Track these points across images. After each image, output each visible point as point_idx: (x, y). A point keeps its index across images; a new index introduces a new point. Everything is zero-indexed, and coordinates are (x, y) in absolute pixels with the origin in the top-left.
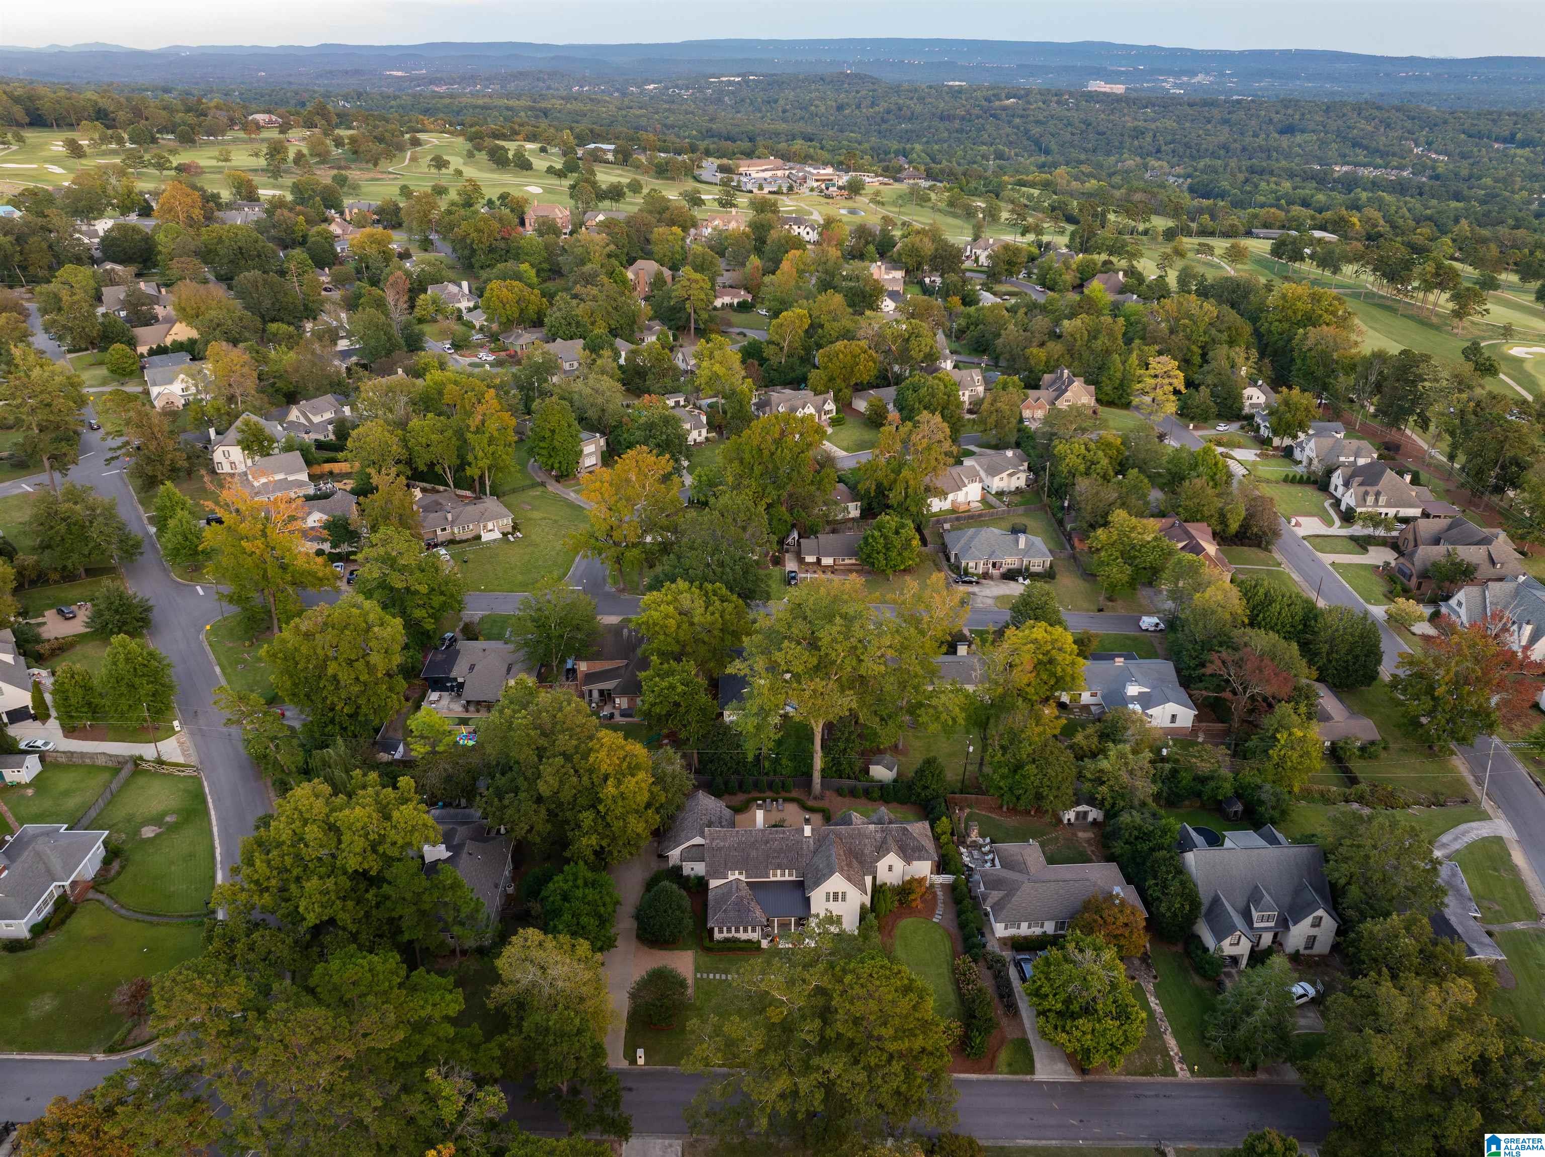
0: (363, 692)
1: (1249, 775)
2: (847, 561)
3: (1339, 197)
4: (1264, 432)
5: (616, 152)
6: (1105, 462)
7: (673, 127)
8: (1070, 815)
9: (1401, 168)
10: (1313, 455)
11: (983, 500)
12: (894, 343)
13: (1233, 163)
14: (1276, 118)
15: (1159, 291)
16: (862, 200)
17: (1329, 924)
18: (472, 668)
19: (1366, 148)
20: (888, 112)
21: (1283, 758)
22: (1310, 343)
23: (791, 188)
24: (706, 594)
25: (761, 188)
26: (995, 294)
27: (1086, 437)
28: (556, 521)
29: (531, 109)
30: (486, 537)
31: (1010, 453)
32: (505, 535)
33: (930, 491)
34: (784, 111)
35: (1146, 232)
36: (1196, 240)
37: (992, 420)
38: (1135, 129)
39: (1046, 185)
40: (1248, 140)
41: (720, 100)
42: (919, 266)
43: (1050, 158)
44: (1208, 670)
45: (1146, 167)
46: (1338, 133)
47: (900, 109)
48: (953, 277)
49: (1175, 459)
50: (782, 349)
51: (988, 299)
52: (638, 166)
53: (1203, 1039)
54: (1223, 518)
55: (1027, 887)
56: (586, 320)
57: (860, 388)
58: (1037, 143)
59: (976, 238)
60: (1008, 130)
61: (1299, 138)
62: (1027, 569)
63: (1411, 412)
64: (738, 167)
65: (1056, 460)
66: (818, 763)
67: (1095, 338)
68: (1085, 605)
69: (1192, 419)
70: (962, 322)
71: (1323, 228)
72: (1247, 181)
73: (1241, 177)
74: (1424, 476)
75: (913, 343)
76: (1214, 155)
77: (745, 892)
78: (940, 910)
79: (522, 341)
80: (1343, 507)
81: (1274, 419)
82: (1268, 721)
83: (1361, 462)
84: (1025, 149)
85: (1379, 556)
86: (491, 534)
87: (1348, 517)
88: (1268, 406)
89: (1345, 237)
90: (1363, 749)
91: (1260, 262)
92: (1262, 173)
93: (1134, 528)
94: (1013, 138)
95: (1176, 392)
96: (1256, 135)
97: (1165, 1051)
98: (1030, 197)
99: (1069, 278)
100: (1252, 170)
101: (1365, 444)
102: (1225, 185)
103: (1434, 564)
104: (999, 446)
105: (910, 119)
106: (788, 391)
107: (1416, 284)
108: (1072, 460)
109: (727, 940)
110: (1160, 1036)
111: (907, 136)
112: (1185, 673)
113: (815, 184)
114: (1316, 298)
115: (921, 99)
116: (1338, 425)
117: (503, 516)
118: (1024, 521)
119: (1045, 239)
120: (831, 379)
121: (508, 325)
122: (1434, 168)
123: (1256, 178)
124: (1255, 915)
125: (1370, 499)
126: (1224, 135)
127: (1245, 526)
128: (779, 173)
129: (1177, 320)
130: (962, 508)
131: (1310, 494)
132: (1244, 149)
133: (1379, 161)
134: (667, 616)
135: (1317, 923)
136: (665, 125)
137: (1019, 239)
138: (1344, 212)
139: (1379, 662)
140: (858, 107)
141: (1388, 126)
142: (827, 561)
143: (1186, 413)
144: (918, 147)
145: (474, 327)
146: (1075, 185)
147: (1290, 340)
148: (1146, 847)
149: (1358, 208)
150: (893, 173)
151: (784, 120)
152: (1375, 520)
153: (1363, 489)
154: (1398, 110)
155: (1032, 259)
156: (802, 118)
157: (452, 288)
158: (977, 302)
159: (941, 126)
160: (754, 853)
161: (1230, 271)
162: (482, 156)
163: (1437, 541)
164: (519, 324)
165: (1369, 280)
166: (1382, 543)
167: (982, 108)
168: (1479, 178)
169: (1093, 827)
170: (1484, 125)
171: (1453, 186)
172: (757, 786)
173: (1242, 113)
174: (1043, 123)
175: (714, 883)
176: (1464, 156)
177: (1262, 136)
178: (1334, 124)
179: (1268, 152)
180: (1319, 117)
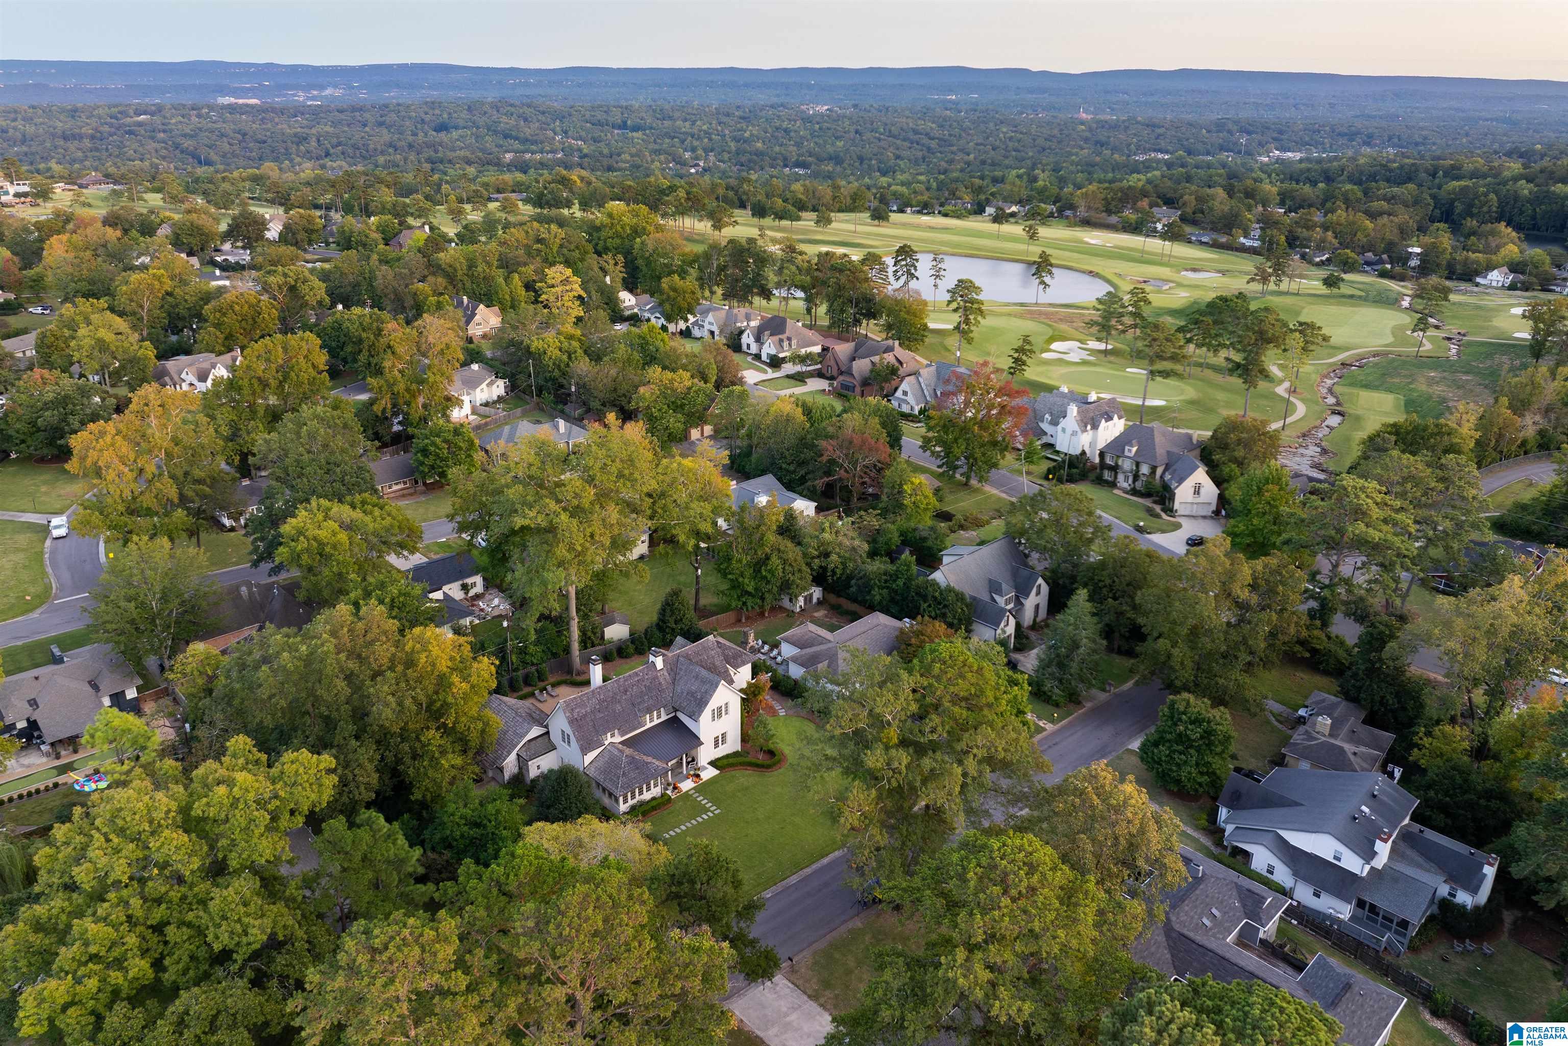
2: (395, 488)
4: (657, 322)
9: (553, 151)
10: (711, 328)
11: (477, 412)
14: (427, 118)
18: (32, 704)
19: (516, 139)
31: (474, 368)
38: (295, 135)
46: (488, 128)
50: (141, 319)
55: (841, 649)
58: (196, 156)
60: (158, 146)
61: (455, 134)
65: (537, 356)
66: (575, 632)
77: (626, 750)
78: (777, 707)
80: (765, 358)
81: (665, 306)
83: (756, 323)
85: (815, 385)
87: (775, 363)
94: (164, 152)
96: (415, 134)
100: (430, 161)
103: (868, 372)
107: (673, 210)
120: (229, 337)
122: (580, 151)
124: (1000, 602)
126: (386, 135)
130: (467, 421)
133: (533, 148)
141: (526, 120)
147: (628, 252)
150: (73, 182)
152: (803, 359)
153: (776, 338)
154: (529, 106)
155: (323, 227)
160: (618, 708)
163: (853, 359)
166: (811, 375)
167: (111, 125)
168: (619, 155)
169: (819, 602)
170: (600, 116)
171: (606, 162)
172: (527, 681)
173: (393, 115)
174: (192, 136)
175: (590, 757)
176: (596, 140)
177: (421, 134)
178: (481, 121)
179: (432, 146)
180: (465, 115)
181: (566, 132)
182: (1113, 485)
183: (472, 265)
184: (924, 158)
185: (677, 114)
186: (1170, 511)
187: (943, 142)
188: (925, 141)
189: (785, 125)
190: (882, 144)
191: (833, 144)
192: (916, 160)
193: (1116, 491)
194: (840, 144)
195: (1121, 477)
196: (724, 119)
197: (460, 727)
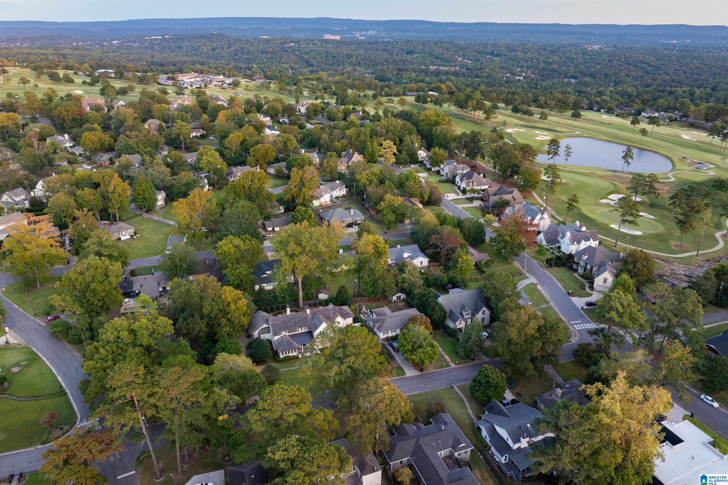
0: (106, 296)
1: (451, 273)
3: (435, 79)
4: (428, 166)
5: (115, 73)
6: (375, 180)
7: (133, 61)
8: (395, 298)
9: (455, 66)
10: (447, 172)
11: (331, 200)
12: (280, 143)
13: (391, 67)
14: (404, 48)
15: (376, 118)
16: (240, 90)
17: (487, 312)
18: (141, 286)
19: (441, 59)
20: (237, 51)
21: (461, 267)
22: (439, 132)
23: (206, 86)
24: (242, 239)
25: (191, 86)
26: (311, 124)
27: (366, 172)
28: (153, 229)
29: (55, 54)
30: (123, 238)
31: (338, 182)
32: (132, 236)
33: (313, 197)
34: (186, 52)
35: (365, 96)
36: (386, 98)
37: (328, 170)
38: (348, 54)
39: (318, 79)
40: (395, 57)
41: (153, 48)
42: (276, 115)
43: (314, 68)
44: (431, 243)
45: (355, 70)
46: (429, 53)
47: (242, 49)
48: (292, 118)
49: (400, 177)
50: (232, 150)
51: (309, 126)
52: (129, 79)
53: (457, 353)
54: (422, 197)
55: (388, 319)
56: (135, 146)
57: (269, 163)
58: (308, 62)
59: (297, 102)
60: (294, 57)
61: (415, 56)
62: (356, 222)
63: (478, 153)
64: (178, 77)
65: (357, 181)
66: (301, 294)
67: (359, 136)
68: (380, 232)
69: (401, 164)
70: (302, 136)
71: (432, 90)
72: (397, 74)
73: (395, 72)
74: (486, 175)
75: (288, 143)
76: (382, 64)
77: (289, 338)
79: (104, 158)
80: (462, 189)
81: (431, 160)
82: (454, 256)
83: (465, 172)
84: (302, 65)
85: (477, 203)
86: (125, 236)
87: (464, 192)
88: (428, 156)
89: (440, 93)
90: (486, 263)
91: (411, 105)
92: (403, 70)
93: (393, 200)
94: (296, 60)
95: (395, 154)
96: (397, 55)
97: (445, 360)
98: (313, 85)
99: (340, 115)
100: (399, 70)
101: (465, 166)
102: (389, 76)
103: (496, 202)
104: (332, 180)
105: (248, 54)
106: (240, 167)
107: (471, 108)
108: (364, 181)
109: (285, 357)
110: (443, 356)
111: (248, 61)
112: (422, 247)
113: (217, 83)
114: (438, 115)
115: (251, 44)
116: (454, 160)
117: (129, 228)
118: (349, 206)
119: (326, 101)
120: (257, 161)
121: (95, 152)
122: (467, 66)
123: (401, 73)
124: (464, 313)
125: (471, 184)
126: (385, 56)
127: (430, 198)
128: (198, 79)
129: (388, 127)
130: (324, 204)
131: (448, 186)
132: (394, 61)
133: (447, 64)
134: (230, 248)
135: (484, 313)
136: (129, 60)
137: (314, 102)
138: (439, 84)
139: (485, 235)
140: (222, 48)
141: (447, 50)
142: (277, 229)
143: (398, 163)
144: (255, 66)
145: (76, 155)
146: (331, 79)
147: (431, 132)
148: (425, 299)
149: (444, 83)
150: (251, 78)
151: (188, 56)
152: (474, 191)
153: (467, 181)
154: (450, 43)
155: (323, 109)
156: (196, 55)
157: (60, 138)
158: (305, 127)
159: (263, 56)
160: (290, 324)
161: (400, 108)
162: (45, 77)
163: (495, 195)
164: (100, 151)
165: (453, 109)
166: (477, 199)
167: (280, 48)
168: (484, 69)
169: (403, 299)
170: (482, 49)
171: (475, 72)
172: (278, 309)
173: (390, 46)
174: (308, 53)
175: (276, 338)
176: (477, 61)
177: (400, 55)
178: (427, 50)
179: (403, 62)
180: (421, 47)
181: (464, 56)
182: (576, 271)
183: (358, 136)
184: (642, 76)
185: (519, 49)
186: (592, 288)
187: (656, 68)
188: (646, 67)
189: (572, 56)
190: (622, 68)
191: (595, 67)
192: (638, 77)
193: (576, 275)
194: (598, 67)
195: (579, 268)
196: (542, 52)
197: (232, 319)
